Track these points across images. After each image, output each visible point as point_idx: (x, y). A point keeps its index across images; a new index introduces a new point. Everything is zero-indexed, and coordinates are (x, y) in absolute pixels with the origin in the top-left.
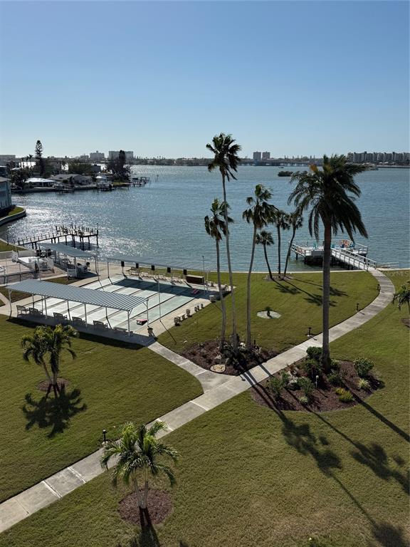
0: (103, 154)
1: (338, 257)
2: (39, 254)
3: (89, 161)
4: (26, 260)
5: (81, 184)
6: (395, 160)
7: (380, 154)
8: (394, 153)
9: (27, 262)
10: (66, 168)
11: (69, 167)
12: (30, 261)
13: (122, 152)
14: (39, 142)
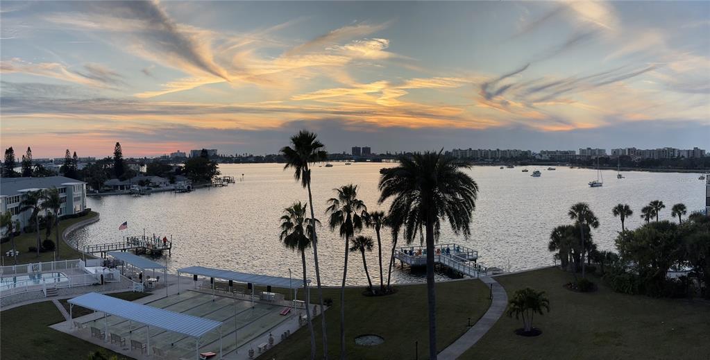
0: (185, 153)
1: (447, 263)
2: (106, 264)
3: (169, 161)
4: (91, 270)
5: (158, 186)
6: (500, 156)
7: (485, 150)
8: (498, 150)
9: (94, 272)
10: (144, 169)
11: (147, 168)
12: (96, 271)
13: (204, 151)
14: (118, 144)
